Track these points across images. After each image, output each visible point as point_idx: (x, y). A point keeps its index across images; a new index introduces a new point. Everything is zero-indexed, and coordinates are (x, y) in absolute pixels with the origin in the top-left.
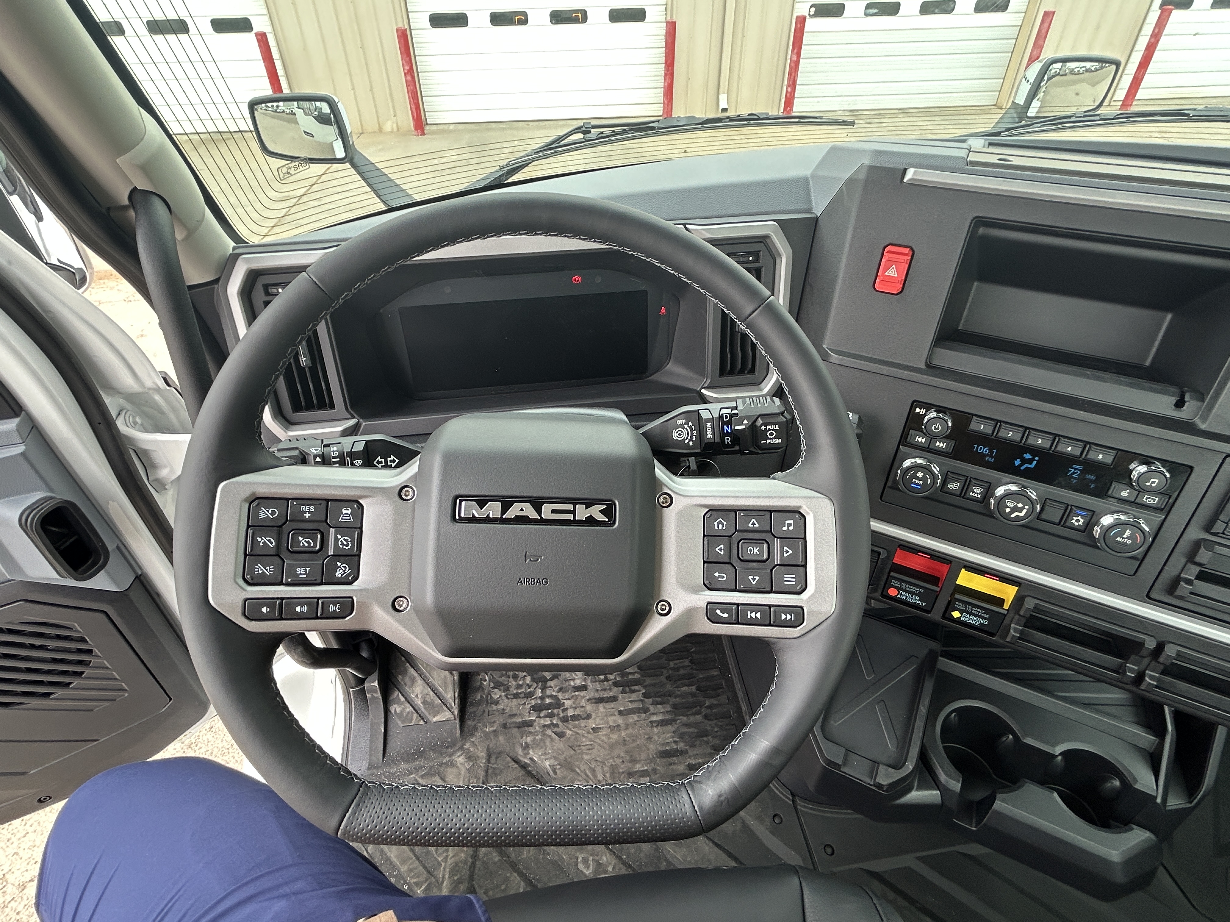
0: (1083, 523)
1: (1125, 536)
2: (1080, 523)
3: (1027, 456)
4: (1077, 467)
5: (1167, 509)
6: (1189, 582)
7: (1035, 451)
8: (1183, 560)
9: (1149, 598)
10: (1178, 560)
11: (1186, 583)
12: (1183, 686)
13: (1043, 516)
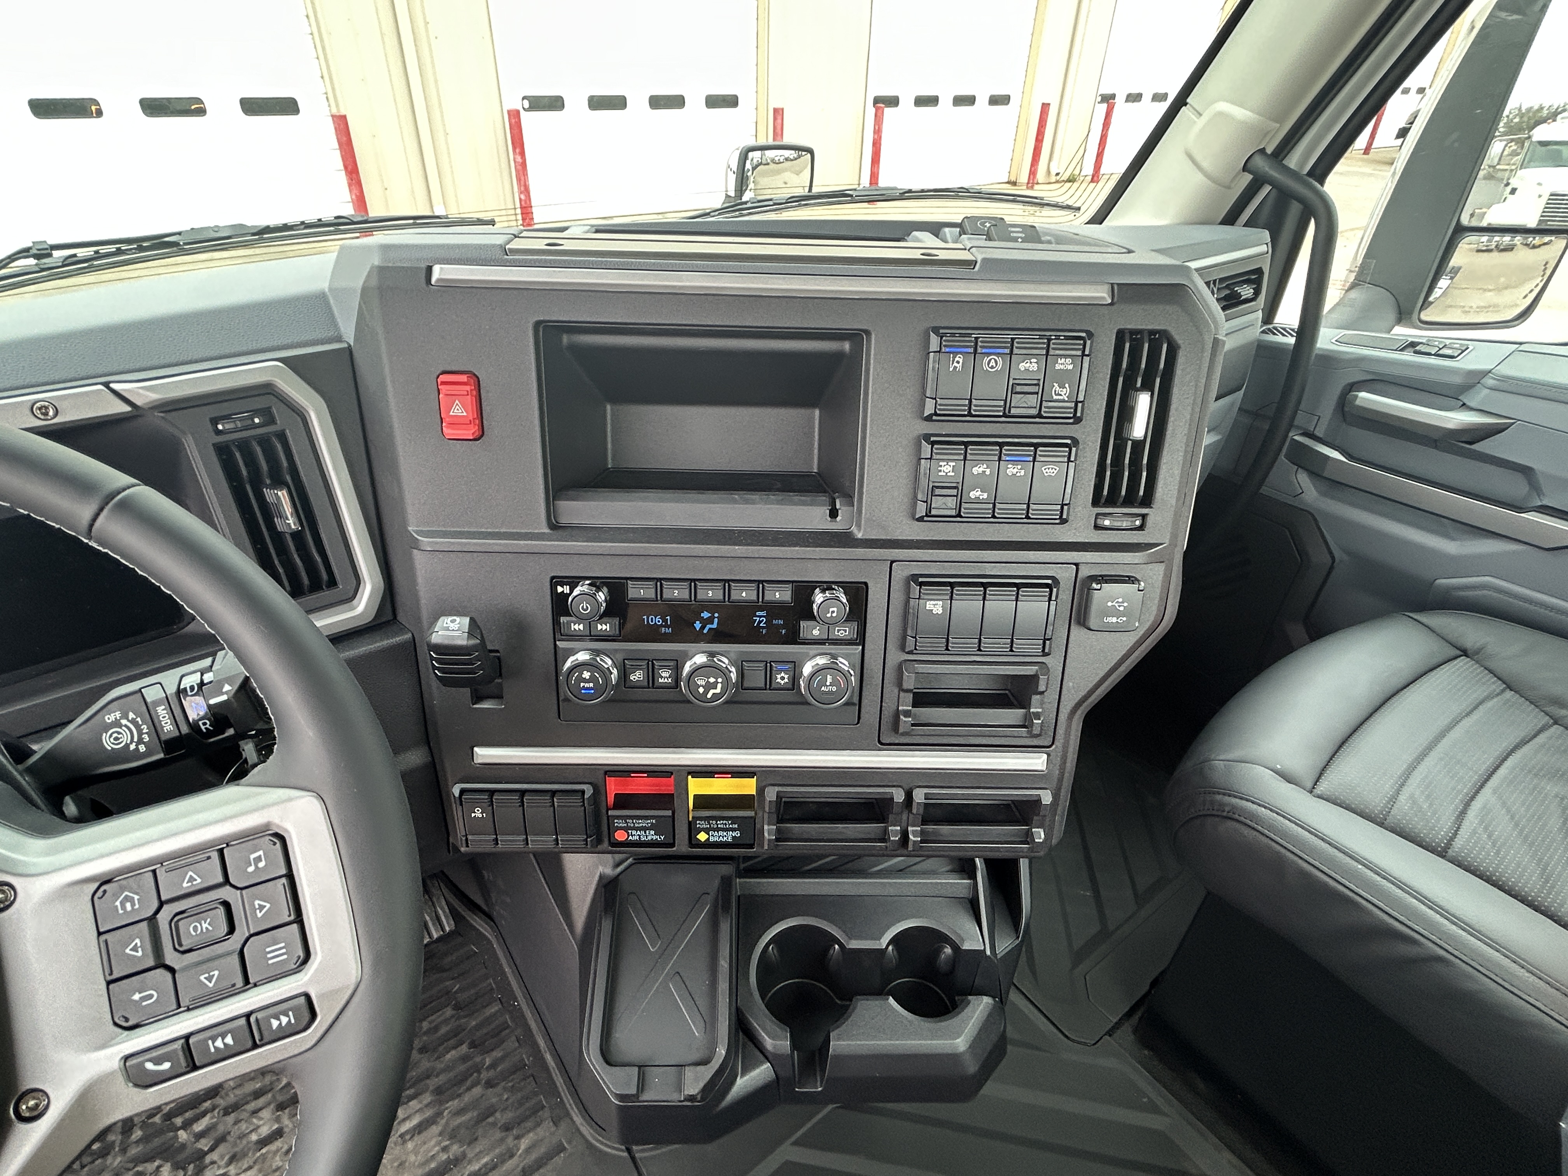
0: (788, 678)
1: (828, 684)
2: (786, 680)
3: (706, 615)
4: (761, 613)
5: (861, 639)
6: (907, 714)
7: (711, 606)
8: (896, 691)
9: (883, 745)
10: (891, 691)
11: (905, 717)
12: (945, 829)
13: (746, 685)
